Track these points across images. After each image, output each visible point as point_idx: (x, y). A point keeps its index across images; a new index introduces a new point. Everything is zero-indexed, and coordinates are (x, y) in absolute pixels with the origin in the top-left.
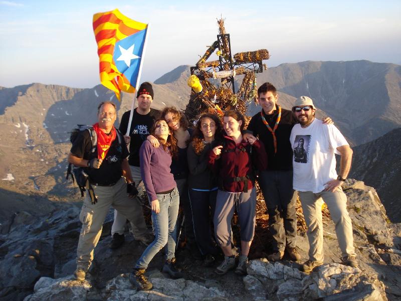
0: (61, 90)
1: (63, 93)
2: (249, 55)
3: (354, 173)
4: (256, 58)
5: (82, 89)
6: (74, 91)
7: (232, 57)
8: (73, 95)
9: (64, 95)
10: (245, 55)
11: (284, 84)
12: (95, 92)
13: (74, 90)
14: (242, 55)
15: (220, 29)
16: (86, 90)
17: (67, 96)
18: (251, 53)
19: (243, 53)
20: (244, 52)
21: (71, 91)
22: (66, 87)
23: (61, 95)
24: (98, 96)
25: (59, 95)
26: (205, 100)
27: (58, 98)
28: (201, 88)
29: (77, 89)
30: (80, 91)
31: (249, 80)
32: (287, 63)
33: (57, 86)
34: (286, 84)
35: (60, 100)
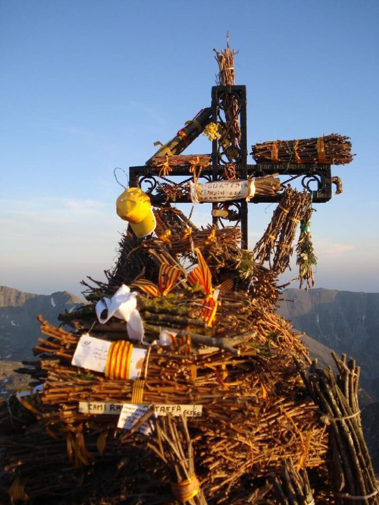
0: (11, 293)
1: (12, 298)
2: (296, 148)
3: (374, 437)
4: (316, 155)
5: (36, 295)
6: (26, 297)
7: (249, 150)
8: (24, 301)
9: (13, 300)
10: (285, 147)
11: (288, 314)
12: (52, 300)
13: (27, 295)
14: (274, 146)
15: (222, 73)
16: (41, 296)
17: (17, 301)
18: (303, 142)
19: (279, 143)
20: (282, 139)
21: (23, 296)
22: (16, 291)
23: (9, 300)
24: (54, 305)
25: (7, 300)
26: (159, 253)
27: (5, 303)
28: (152, 225)
29: (30, 295)
30: (34, 297)
31: (291, 214)
32: (294, 289)
33: (6, 287)
34: (290, 313)
35: (7, 305)
